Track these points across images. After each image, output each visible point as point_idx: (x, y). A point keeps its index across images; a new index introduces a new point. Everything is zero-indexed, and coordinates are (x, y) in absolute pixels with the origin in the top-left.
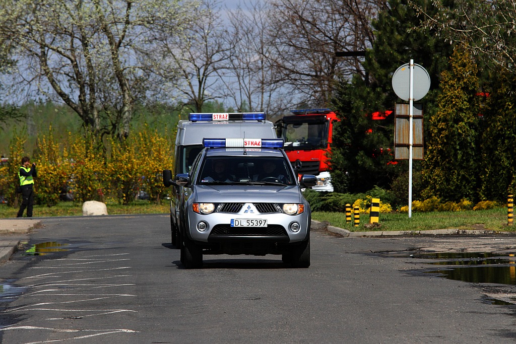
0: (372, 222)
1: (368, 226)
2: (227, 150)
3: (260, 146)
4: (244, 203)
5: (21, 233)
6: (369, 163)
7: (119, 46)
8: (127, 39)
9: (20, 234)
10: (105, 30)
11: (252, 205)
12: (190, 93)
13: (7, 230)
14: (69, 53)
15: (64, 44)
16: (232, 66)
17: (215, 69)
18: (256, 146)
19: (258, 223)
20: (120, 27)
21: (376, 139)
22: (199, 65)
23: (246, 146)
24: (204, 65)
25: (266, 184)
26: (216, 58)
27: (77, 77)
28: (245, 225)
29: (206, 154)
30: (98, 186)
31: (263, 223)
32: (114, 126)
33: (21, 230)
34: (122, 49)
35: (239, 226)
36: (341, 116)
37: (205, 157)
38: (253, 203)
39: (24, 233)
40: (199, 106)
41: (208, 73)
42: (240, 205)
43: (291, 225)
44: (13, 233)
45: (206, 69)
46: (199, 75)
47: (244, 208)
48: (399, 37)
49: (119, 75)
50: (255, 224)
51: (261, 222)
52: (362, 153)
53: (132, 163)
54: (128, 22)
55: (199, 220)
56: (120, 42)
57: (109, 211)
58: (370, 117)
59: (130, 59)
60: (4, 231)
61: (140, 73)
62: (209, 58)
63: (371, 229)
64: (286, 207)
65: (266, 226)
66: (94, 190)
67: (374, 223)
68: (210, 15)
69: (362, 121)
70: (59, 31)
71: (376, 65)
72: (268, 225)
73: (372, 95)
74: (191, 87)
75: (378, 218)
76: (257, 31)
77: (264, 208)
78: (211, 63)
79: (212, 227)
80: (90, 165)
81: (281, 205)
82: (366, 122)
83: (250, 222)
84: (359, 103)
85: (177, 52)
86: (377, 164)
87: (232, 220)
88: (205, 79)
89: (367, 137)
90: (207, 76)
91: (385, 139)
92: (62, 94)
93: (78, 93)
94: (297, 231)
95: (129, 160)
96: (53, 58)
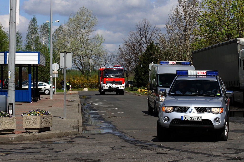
2: (188, 76)
3: (206, 75)
4: (189, 107)
6: (141, 82)
7: (89, 59)
8: (91, 57)
10: (87, 56)
11: (193, 108)
14: (80, 60)
15: (79, 58)
16: (110, 63)
17: (107, 63)
18: (203, 75)
19: (197, 118)
20: (90, 55)
21: (143, 77)
23: (198, 75)
25: (205, 96)
26: (107, 61)
27: (81, 64)
28: (189, 119)
29: (176, 79)
30: (86, 85)
31: (199, 119)
32: (88, 74)
34: (90, 59)
35: (186, 120)
36: (136, 73)
37: (176, 80)
38: (194, 107)
42: (187, 108)
43: (215, 120)
45: (105, 63)
47: (190, 110)
48: (147, 58)
49: (89, 64)
50: (195, 119)
51: (198, 118)
52: (140, 80)
53: (93, 81)
54: (91, 54)
55: (164, 116)
56: (90, 58)
57: (88, 90)
58: (141, 73)
59: (91, 61)
61: (93, 64)
62: (106, 61)
64: (213, 110)
65: (201, 120)
66: (86, 86)
68: (106, 53)
69: (140, 74)
70: (78, 56)
71: (143, 63)
72: (202, 120)
73: (142, 69)
76: (115, 56)
77: (200, 110)
79: (171, 120)
80: (85, 81)
81: (210, 108)
82: (141, 74)
83: (192, 118)
84: (139, 70)
85: (100, 60)
86: (143, 82)
87: (182, 117)
89: (141, 77)
91: (144, 77)
92: (78, 68)
93: (81, 67)
94: (219, 123)
95: (92, 81)
96: (77, 61)
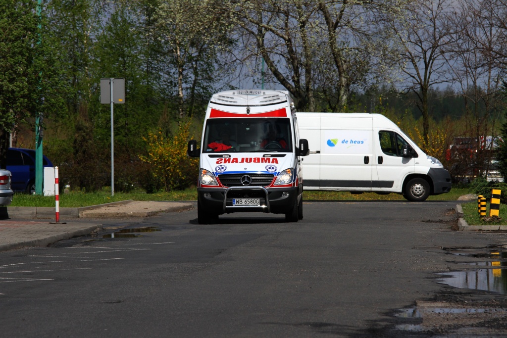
0: (491, 215)
1: (487, 220)
5: (140, 217)
7: (336, 26)
9: (138, 217)
12: (416, 76)
13: (125, 213)
20: (338, 6)
22: (425, 48)
24: (430, 48)
26: (443, 40)
27: (292, 57)
33: (140, 213)
34: (339, 29)
39: (144, 217)
40: (424, 90)
41: (435, 56)
44: (131, 216)
45: (433, 52)
46: (425, 58)
49: (336, 57)
56: (337, 22)
60: (121, 214)
63: (490, 223)
67: (493, 216)
74: (417, 70)
75: (498, 211)
78: (438, 46)
88: (432, 63)
90: (434, 60)
